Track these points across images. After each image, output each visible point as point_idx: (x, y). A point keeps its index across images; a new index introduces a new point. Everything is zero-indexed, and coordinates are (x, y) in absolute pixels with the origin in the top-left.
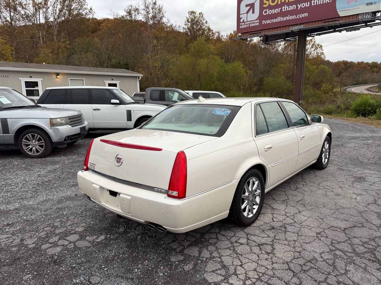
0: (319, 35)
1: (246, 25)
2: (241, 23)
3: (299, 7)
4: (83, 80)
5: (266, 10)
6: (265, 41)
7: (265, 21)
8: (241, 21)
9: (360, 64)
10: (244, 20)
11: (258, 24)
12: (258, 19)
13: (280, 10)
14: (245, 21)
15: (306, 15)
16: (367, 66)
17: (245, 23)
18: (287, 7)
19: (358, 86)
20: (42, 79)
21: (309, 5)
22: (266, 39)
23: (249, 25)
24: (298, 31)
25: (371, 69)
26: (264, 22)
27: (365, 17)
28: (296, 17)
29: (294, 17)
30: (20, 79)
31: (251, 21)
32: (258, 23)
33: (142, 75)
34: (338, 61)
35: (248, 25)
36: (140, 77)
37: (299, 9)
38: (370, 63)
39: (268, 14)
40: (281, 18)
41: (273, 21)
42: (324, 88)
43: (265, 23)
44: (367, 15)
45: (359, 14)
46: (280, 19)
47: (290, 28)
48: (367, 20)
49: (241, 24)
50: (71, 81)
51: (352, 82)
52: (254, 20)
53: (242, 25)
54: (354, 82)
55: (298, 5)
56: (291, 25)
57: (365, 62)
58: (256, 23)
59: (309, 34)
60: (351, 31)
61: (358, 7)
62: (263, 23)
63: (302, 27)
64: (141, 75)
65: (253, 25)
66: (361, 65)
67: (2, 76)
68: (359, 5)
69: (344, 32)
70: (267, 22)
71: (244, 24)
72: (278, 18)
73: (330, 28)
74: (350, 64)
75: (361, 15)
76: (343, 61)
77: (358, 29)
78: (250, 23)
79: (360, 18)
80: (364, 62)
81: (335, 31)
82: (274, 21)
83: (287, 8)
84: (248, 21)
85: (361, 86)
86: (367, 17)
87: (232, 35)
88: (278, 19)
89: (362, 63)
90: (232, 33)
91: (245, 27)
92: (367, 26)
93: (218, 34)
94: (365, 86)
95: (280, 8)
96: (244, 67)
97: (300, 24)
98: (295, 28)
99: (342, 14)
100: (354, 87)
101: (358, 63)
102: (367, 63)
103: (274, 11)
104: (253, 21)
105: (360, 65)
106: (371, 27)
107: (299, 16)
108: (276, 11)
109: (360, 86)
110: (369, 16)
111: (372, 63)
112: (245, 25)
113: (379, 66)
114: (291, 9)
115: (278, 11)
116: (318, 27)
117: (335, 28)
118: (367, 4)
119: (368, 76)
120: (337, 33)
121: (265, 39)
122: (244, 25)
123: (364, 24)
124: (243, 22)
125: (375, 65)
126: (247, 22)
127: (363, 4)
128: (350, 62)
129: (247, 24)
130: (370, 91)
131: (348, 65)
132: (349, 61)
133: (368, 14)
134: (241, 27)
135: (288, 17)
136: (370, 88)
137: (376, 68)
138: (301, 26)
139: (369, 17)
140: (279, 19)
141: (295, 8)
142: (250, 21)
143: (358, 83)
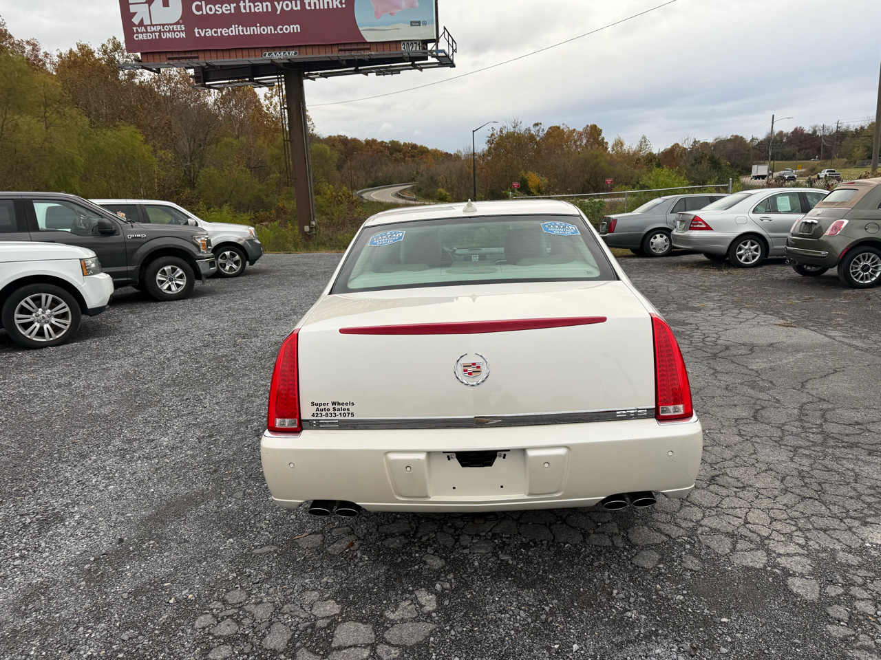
0: (326, 75)
1: (151, 33)
2: (135, 26)
3: (279, 8)
5: (200, 3)
6: (202, 80)
7: (200, 30)
8: (136, 20)
9: (371, 143)
10: (142, 20)
11: (183, 35)
12: (181, 21)
13: (234, 7)
14: (145, 24)
15: (296, 28)
16: (382, 149)
17: (146, 29)
18: (251, 4)
19: (379, 189)
21: (299, 8)
22: (203, 75)
23: (160, 34)
24: (284, 63)
25: (391, 154)
26: (199, 33)
27: (411, 48)
28: (276, 29)
29: (269, 30)
31: (163, 25)
32: (182, 31)
34: (330, 136)
35: (157, 34)
37: (278, 12)
38: (386, 143)
39: (205, 13)
40: (240, 28)
41: (221, 32)
42: (334, 193)
43: (203, 35)
44: (415, 45)
45: (400, 41)
46: (239, 30)
47: (265, 55)
48: (415, 55)
49: (135, 28)
51: (366, 181)
52: (171, 25)
53: (138, 32)
54: (369, 181)
55: (276, 3)
56: (267, 48)
57: (379, 140)
58: (179, 32)
59: (306, 73)
60: (384, 75)
61: (396, 26)
62: (197, 35)
63: (292, 54)
65: (169, 35)
66: (373, 147)
68: (397, 22)
69: (372, 75)
70: (206, 32)
71: (143, 29)
72: (233, 26)
73: (350, 63)
74: (353, 144)
75: (404, 44)
76: (339, 136)
77: (398, 72)
78: (160, 30)
79: (403, 49)
80: (376, 141)
81: (357, 72)
82: (225, 32)
83: (250, 6)
84: (156, 25)
85: (383, 188)
86: (414, 49)
87: (76, 55)
88: (233, 29)
89: (374, 141)
90: (75, 49)
91: (149, 38)
92: (415, 67)
93: (31, 47)
94: (390, 189)
95: (235, 5)
96: (146, 142)
97: (287, 48)
98: (279, 56)
99: (369, 37)
100: (373, 190)
101: (367, 142)
102: (383, 142)
103: (221, 8)
104: (168, 25)
105: (371, 146)
106: (421, 69)
107: (281, 29)
108: (227, 10)
109: (381, 188)
110: (418, 48)
111: (391, 142)
112: (147, 32)
113: (402, 149)
114: (261, 10)
115: (230, 10)
116: (325, 60)
117: (357, 65)
118: (411, 22)
119: (390, 169)
120: (361, 76)
121: (201, 75)
122: (144, 32)
123: (410, 63)
124: (141, 23)
125: (397, 148)
126: (152, 25)
127: (404, 22)
128: (351, 139)
129: (154, 32)
130: (402, 197)
131: (349, 145)
132: (349, 138)
133: (416, 43)
134: (137, 37)
135: (256, 27)
136: (401, 191)
137: (398, 154)
138: (289, 53)
139: (416, 49)
140: (235, 30)
141: (270, 10)
142: (160, 25)
143: (377, 184)
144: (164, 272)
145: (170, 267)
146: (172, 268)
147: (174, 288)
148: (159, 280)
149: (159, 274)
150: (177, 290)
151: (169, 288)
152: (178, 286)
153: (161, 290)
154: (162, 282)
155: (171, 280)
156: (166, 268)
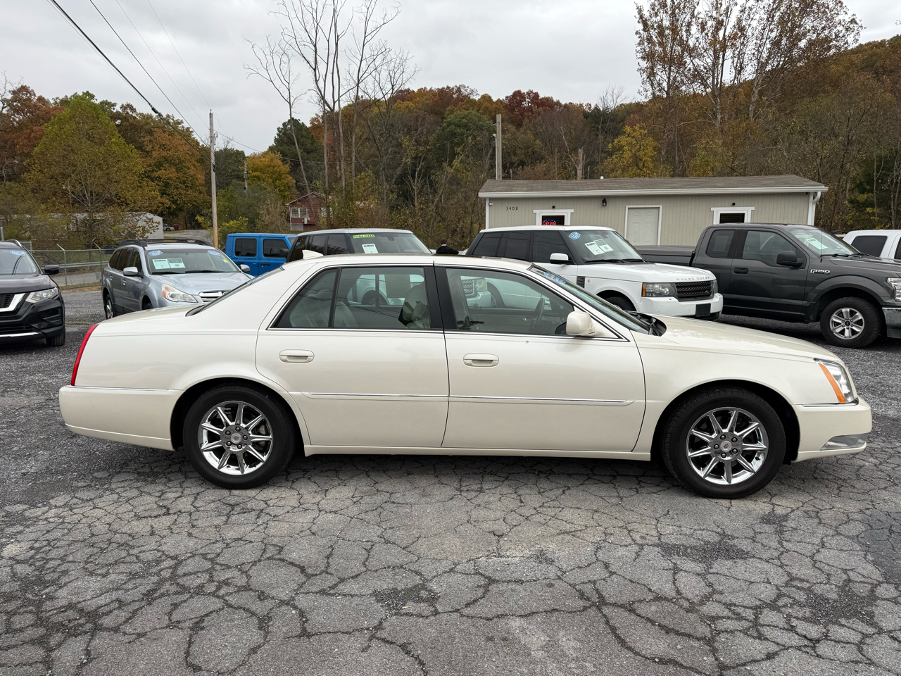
4: (659, 208)
20: (573, 211)
30: (534, 211)
33: (825, 189)
36: (819, 194)
50: (632, 211)
64: (821, 189)
67: (509, 208)
144: (841, 314)
145: (848, 310)
146: (851, 311)
147: (847, 333)
148: (833, 321)
149: (835, 315)
150: (850, 337)
151: (842, 332)
152: (853, 332)
153: (832, 332)
154: (837, 324)
155: (847, 324)
156: (843, 310)
